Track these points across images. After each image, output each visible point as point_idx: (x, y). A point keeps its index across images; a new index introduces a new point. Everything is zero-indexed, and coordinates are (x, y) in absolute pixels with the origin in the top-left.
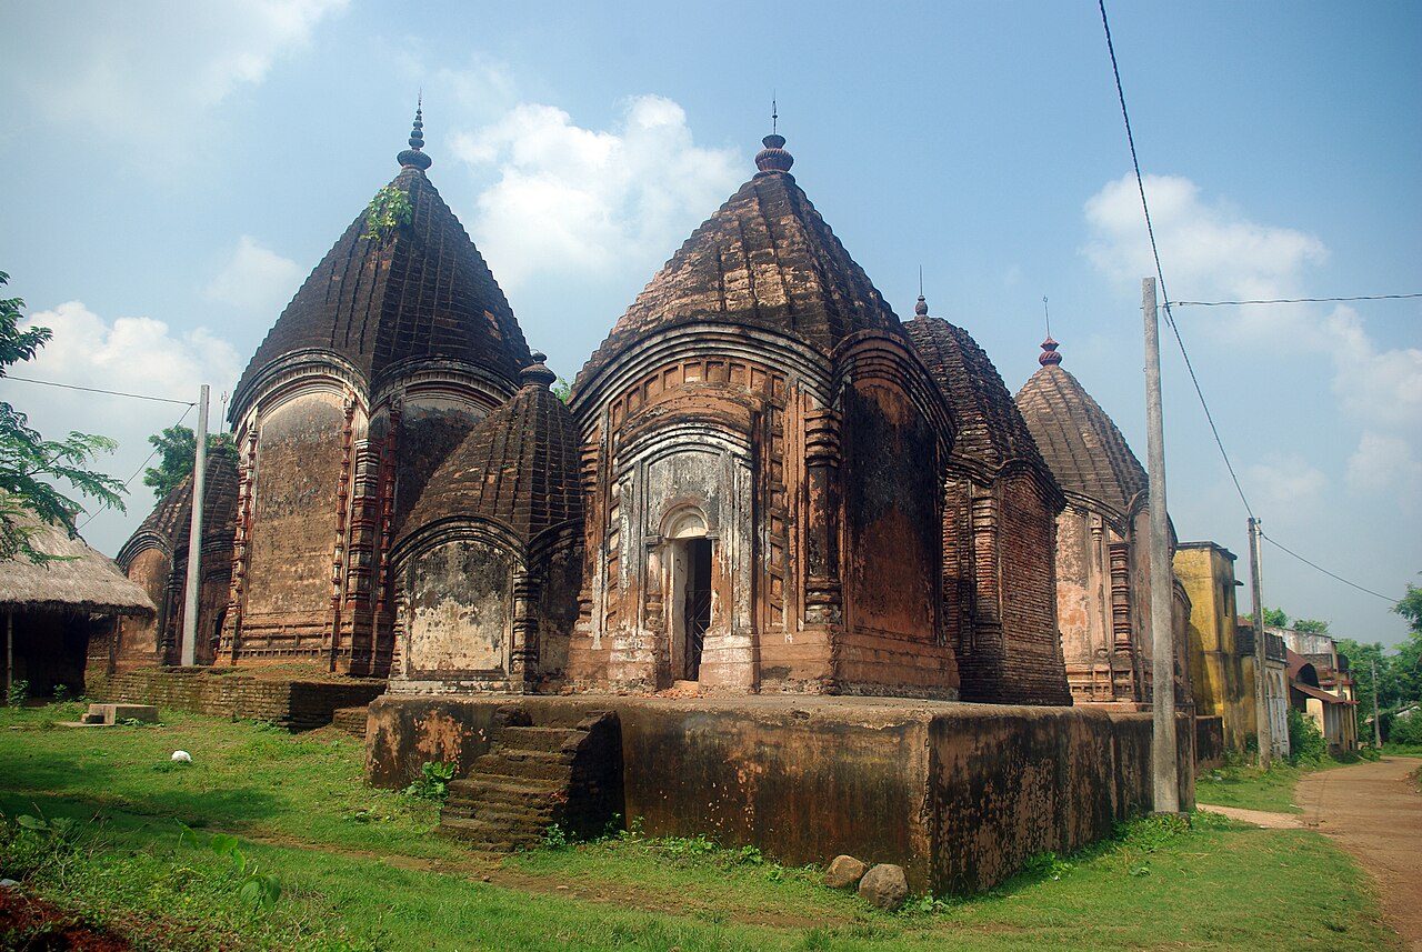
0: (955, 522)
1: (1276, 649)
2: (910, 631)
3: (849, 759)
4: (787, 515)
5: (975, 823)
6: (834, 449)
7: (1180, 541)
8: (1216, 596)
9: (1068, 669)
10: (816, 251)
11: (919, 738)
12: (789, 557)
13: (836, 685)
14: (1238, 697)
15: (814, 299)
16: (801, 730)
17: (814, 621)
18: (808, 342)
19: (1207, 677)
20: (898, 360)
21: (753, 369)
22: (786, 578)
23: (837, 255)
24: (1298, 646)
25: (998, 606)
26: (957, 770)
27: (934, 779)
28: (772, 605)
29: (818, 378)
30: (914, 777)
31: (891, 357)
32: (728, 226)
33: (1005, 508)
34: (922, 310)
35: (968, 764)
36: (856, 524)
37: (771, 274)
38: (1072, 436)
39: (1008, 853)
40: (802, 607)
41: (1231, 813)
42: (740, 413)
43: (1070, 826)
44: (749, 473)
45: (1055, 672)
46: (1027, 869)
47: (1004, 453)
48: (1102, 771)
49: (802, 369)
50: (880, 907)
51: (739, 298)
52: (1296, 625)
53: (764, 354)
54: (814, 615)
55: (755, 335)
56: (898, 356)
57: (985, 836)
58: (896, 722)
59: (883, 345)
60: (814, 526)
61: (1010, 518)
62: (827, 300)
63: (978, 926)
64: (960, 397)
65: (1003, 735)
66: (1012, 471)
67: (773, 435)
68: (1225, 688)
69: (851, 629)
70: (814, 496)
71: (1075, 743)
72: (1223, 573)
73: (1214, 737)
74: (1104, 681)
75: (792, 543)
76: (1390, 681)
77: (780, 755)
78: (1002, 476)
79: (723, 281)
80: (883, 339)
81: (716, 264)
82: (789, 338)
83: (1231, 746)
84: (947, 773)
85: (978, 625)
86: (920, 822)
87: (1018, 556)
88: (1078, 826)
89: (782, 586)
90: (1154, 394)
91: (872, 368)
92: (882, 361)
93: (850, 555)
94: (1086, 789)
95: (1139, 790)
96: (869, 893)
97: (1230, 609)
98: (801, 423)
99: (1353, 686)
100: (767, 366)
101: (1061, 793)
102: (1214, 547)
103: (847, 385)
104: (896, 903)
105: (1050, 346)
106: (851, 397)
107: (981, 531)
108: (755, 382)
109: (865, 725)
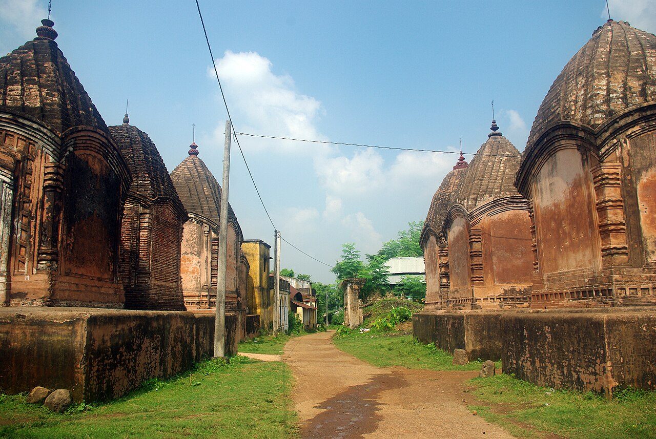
0: (131, 224)
1: (285, 286)
2: (99, 276)
3: (46, 338)
4: (31, 215)
5: (113, 366)
6: (59, 183)
7: (245, 239)
8: (260, 263)
9: (185, 294)
10: (62, 83)
11: (82, 326)
12: (30, 236)
13: (51, 301)
14: (267, 306)
15: (56, 107)
16: (21, 325)
17: (42, 269)
18: (49, 128)
19: (255, 298)
20: (101, 143)
21: (18, 138)
22: (28, 247)
23: (75, 87)
24: (297, 285)
25: (149, 265)
26: (104, 341)
27: (89, 347)
28: (19, 261)
29: (54, 147)
30: (78, 346)
31: (98, 141)
32: (14, 62)
33: (156, 219)
34: (126, 121)
35: (110, 338)
36: (69, 222)
37: (34, 90)
38: (199, 188)
39: (132, 380)
40: (35, 262)
41: (251, 356)
42: (9, 160)
43: (169, 366)
44: (11, 192)
45: (177, 296)
46: (142, 386)
47: (158, 193)
48: (188, 340)
49: (45, 141)
50: (54, 411)
51: (14, 100)
52: (298, 276)
53: (25, 131)
54: (42, 266)
55: (21, 120)
56: (101, 141)
57: (119, 372)
58: (71, 319)
59: (93, 134)
60: (45, 221)
61: (158, 223)
62: (63, 108)
63: (105, 415)
64: (139, 165)
65: (132, 324)
66: (161, 202)
67: (27, 173)
68: (262, 302)
69: (63, 273)
70: (47, 206)
71: (174, 327)
72: (264, 253)
73: (255, 324)
74: (205, 300)
75: (33, 229)
76: (333, 299)
77: (9, 337)
78: (155, 203)
79: (6, 90)
80: (93, 131)
81: (4, 80)
82: (39, 124)
83: (263, 327)
84: (97, 343)
85: (139, 273)
86: (81, 367)
87: (162, 242)
88: (173, 365)
89: (26, 251)
90: (226, 172)
91: (86, 145)
92: (91, 142)
93: (65, 237)
94: (179, 347)
95: (208, 348)
96: (50, 404)
97: (266, 269)
98: (43, 168)
99: (317, 301)
100: (26, 137)
101: (165, 350)
102: (261, 242)
103: (70, 152)
104: (63, 408)
105: (194, 147)
106: (72, 158)
107: (144, 229)
108: (19, 145)
109: (55, 321)
